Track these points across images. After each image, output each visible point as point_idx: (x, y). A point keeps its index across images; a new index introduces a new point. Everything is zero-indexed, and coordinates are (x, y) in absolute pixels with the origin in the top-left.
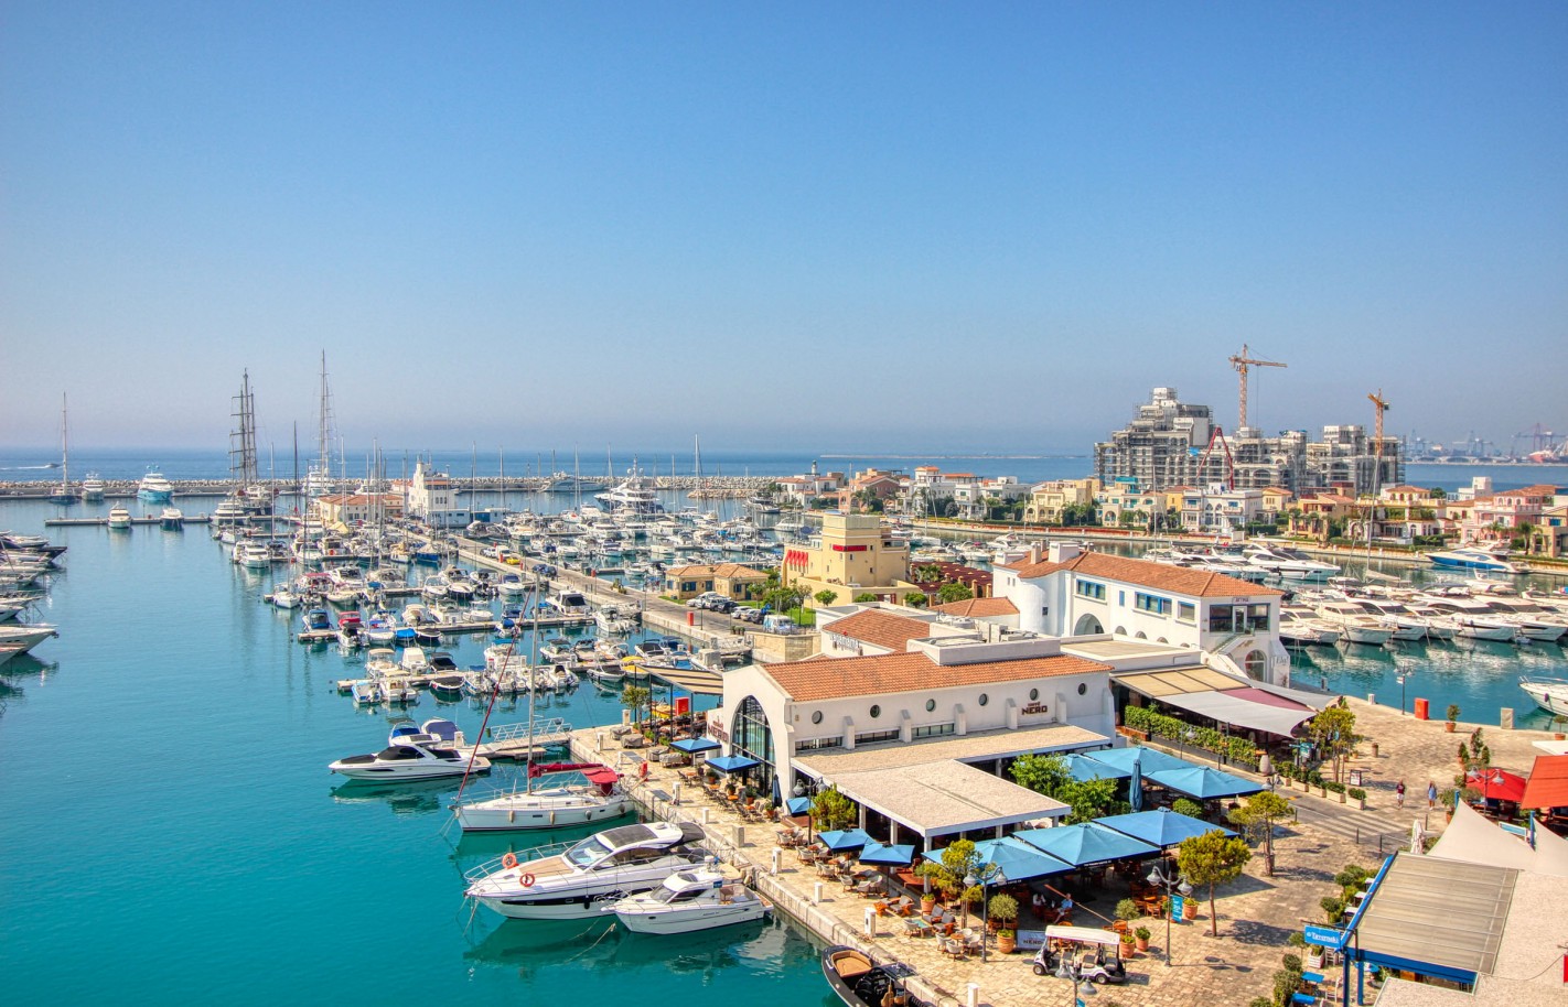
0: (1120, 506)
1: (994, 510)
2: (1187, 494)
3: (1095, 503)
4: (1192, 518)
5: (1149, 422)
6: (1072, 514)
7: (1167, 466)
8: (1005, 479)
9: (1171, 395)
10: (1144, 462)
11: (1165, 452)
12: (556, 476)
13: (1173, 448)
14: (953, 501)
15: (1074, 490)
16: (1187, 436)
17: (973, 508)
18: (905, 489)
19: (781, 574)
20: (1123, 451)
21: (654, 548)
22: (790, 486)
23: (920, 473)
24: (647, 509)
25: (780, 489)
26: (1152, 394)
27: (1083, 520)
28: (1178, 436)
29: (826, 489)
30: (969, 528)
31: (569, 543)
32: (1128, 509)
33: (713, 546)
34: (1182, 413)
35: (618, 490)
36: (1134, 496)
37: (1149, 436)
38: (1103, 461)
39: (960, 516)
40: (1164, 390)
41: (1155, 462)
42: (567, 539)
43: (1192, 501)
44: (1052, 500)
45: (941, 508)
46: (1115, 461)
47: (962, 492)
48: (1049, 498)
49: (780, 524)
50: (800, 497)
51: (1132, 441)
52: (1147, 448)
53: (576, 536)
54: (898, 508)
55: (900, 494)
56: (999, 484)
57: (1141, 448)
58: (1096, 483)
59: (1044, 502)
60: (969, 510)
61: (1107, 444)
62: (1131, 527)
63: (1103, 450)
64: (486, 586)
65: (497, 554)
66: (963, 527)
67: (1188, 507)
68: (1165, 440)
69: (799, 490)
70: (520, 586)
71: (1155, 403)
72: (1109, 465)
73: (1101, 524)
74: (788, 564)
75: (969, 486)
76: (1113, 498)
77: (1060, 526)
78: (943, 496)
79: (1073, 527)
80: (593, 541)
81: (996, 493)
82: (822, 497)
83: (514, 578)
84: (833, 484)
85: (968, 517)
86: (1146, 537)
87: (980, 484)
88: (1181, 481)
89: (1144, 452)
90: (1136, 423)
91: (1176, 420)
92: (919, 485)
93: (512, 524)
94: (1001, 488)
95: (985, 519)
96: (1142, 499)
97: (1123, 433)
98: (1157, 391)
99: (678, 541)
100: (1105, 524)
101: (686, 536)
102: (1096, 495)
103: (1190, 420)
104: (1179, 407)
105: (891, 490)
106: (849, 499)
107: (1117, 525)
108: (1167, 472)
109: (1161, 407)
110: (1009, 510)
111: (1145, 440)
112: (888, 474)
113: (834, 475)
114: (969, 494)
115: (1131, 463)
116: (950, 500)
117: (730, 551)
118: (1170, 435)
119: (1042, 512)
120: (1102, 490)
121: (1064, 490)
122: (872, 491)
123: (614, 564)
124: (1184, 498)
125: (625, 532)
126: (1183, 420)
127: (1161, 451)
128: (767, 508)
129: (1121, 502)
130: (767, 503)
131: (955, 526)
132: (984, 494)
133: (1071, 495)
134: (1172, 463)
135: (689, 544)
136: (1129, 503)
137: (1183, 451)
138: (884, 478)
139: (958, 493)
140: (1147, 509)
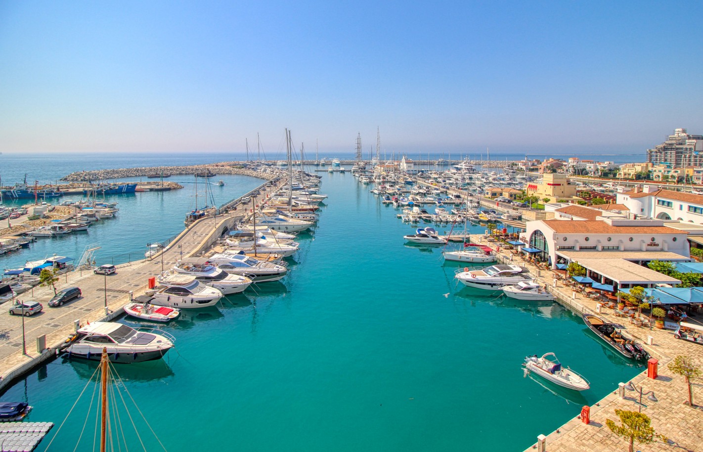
0: (662, 173)
1: (604, 173)
2: (695, 169)
3: (649, 172)
4: (698, 179)
5: (674, 142)
6: (640, 176)
7: (682, 159)
8: (608, 162)
9: (684, 131)
10: (671, 157)
11: (681, 153)
12: (440, 160)
13: (686, 151)
14: (585, 169)
15: (640, 167)
16: (693, 147)
17: (594, 172)
18: (565, 165)
19: (526, 192)
20: (661, 153)
21: (477, 182)
22: (520, 164)
23: (570, 160)
24: (471, 170)
25: (516, 165)
26: (674, 131)
27: (645, 178)
28: (688, 147)
29: (533, 165)
30: (593, 179)
31: (450, 180)
32: (666, 174)
33: (496, 182)
34: (689, 138)
35: (461, 164)
36: (669, 170)
37: (674, 147)
38: (651, 156)
39: (589, 175)
40: (680, 130)
41: (676, 157)
42: (449, 179)
43: (698, 172)
44: (630, 170)
45: (582, 172)
46: (657, 156)
47: (589, 167)
48: (628, 169)
49: (518, 176)
50: (524, 167)
51: (665, 149)
52: (672, 152)
53: (451, 178)
54: (562, 172)
55: (563, 167)
56: (606, 164)
57: (670, 152)
58: (650, 164)
59: (626, 171)
60: (592, 173)
61: (652, 150)
62: (668, 181)
63: (651, 152)
64: (429, 191)
65: (429, 182)
66: (590, 179)
67: (696, 174)
68: (682, 148)
69: (523, 165)
70: (439, 192)
71: (676, 134)
72: (654, 158)
73: (653, 180)
74: (529, 189)
75: (593, 165)
76: (659, 170)
77: (634, 179)
78: (581, 168)
79: (640, 180)
80: (457, 179)
81: (604, 167)
82: (532, 167)
83: (437, 189)
84: (536, 163)
85: (592, 176)
86: (675, 185)
87: (597, 164)
88: (689, 164)
89: (671, 153)
90: (667, 142)
91: (687, 141)
92: (571, 164)
93: (431, 174)
94: (606, 166)
95: (600, 176)
96: (673, 171)
97: (661, 146)
98: (677, 130)
99: (484, 180)
100: (655, 179)
101: (486, 179)
102: (650, 169)
103: (694, 141)
104: (688, 136)
105: (560, 166)
106: (543, 168)
107: (660, 180)
108: (682, 161)
109: (679, 136)
110: (610, 173)
111: (671, 148)
112: (558, 160)
113: (536, 160)
114: (592, 167)
115: (664, 157)
116: (584, 169)
117: (502, 184)
118: (684, 147)
119: (625, 174)
120: (652, 167)
121: (635, 167)
122: (552, 166)
123: (464, 186)
124: (695, 171)
125: (465, 177)
126: (690, 141)
127: (679, 153)
128: (511, 171)
129: (663, 171)
130: (512, 169)
131: (587, 179)
132: (599, 167)
133: (639, 169)
134: (685, 157)
135: (488, 181)
136: (666, 172)
137: (691, 153)
138: (556, 161)
139: (587, 167)
140: (675, 175)
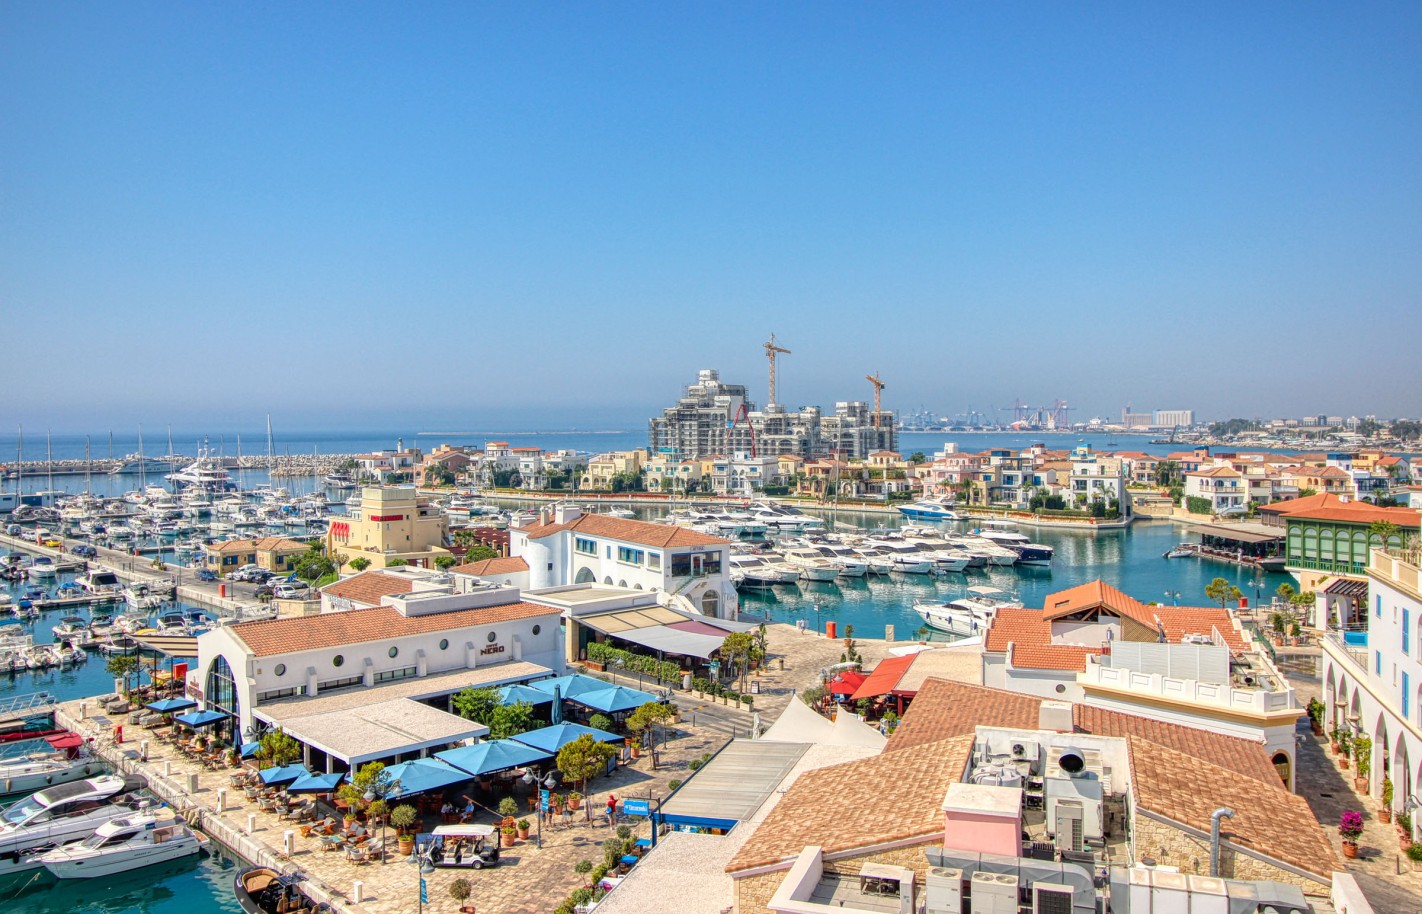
0: (662, 474)
1: (553, 480)
2: (716, 462)
3: (643, 472)
4: (721, 483)
5: (694, 400)
6: (621, 481)
7: (710, 438)
8: (564, 452)
9: (714, 377)
10: (690, 435)
11: (708, 426)
12: (129, 457)
13: (714, 422)
14: (518, 472)
15: (623, 461)
16: (725, 412)
17: (537, 479)
18: (475, 463)
19: (327, 544)
20: (673, 425)
21: (213, 525)
22: (367, 462)
23: (491, 447)
24: (218, 487)
25: (357, 465)
26: (698, 375)
27: (631, 487)
28: (719, 412)
29: (403, 464)
30: (531, 497)
31: (120, 524)
32: (669, 476)
33: (276, 521)
34: (722, 391)
35: (189, 470)
36: (673, 465)
37: (694, 412)
38: (656, 434)
39: (523, 486)
40: (708, 372)
41: (699, 435)
42: (119, 521)
43: (721, 468)
44: (605, 470)
45: (505, 479)
46: (667, 434)
47: (526, 464)
48: (603, 468)
49: (351, 499)
50: (378, 472)
51: (681, 417)
52: (693, 423)
53: (130, 516)
54: (468, 480)
55: (471, 468)
56: (559, 456)
57: (688, 423)
58: (643, 454)
59: (598, 472)
60: (532, 481)
61: (659, 420)
62: (671, 492)
63: (657, 424)
64: (14, 569)
65: (36, 537)
66: (526, 496)
67: (718, 473)
68: (708, 415)
69: (376, 466)
70: (52, 568)
71: (701, 383)
72: (662, 437)
73: (646, 490)
74: (333, 536)
75: (532, 459)
76: (657, 467)
77: (610, 492)
78: (509, 469)
79: (622, 493)
80: (150, 521)
81: (556, 465)
82: (399, 472)
83: (46, 561)
84: (410, 460)
85: (532, 487)
86: (683, 500)
87: (543, 457)
88: (721, 450)
89: (690, 426)
90: (683, 401)
91: (716, 398)
92: (488, 459)
93: (64, 507)
94: (560, 460)
95: (545, 488)
96: (680, 467)
97: (673, 410)
98: (702, 372)
99: (241, 518)
100: (650, 489)
101: (250, 513)
102: (644, 464)
103: (727, 398)
104: (720, 386)
105: (462, 464)
106: (423, 474)
107: (660, 490)
108: (710, 443)
109: (705, 387)
110: (567, 480)
111: (691, 415)
112: (461, 450)
113: (411, 452)
114: (532, 466)
115: (680, 436)
116: (516, 472)
117: (293, 525)
118: (711, 411)
119: (596, 480)
120: (649, 460)
121: (615, 460)
122: (444, 466)
123: (169, 543)
124: (715, 465)
125: (186, 511)
126: (722, 398)
127: (704, 424)
128: (344, 484)
129: (663, 470)
130: (345, 479)
131: (519, 496)
132: (546, 465)
133: (620, 464)
134: (714, 435)
135: (252, 520)
136: (670, 471)
137: (722, 425)
138: (455, 453)
139: (522, 466)
140: (684, 476)
